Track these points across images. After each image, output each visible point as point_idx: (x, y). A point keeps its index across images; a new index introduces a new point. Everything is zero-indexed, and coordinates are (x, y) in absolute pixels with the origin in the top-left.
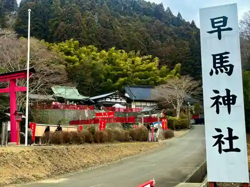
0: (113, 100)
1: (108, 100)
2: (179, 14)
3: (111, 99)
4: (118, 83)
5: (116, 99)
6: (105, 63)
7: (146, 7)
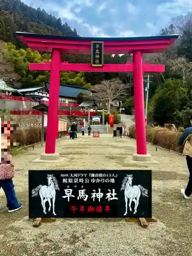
0: (41, 94)
1: (36, 94)
2: (75, 30)
3: (38, 92)
4: (37, 80)
5: (42, 93)
6: (25, 61)
7: (48, 18)
